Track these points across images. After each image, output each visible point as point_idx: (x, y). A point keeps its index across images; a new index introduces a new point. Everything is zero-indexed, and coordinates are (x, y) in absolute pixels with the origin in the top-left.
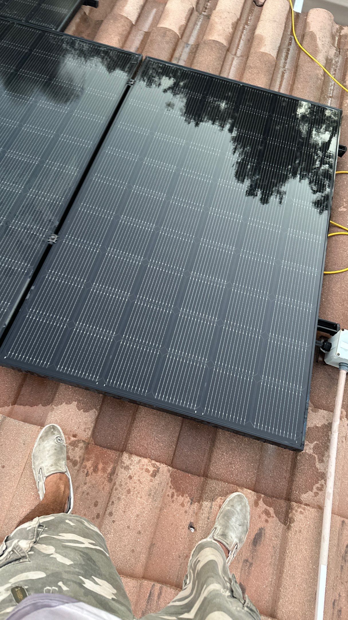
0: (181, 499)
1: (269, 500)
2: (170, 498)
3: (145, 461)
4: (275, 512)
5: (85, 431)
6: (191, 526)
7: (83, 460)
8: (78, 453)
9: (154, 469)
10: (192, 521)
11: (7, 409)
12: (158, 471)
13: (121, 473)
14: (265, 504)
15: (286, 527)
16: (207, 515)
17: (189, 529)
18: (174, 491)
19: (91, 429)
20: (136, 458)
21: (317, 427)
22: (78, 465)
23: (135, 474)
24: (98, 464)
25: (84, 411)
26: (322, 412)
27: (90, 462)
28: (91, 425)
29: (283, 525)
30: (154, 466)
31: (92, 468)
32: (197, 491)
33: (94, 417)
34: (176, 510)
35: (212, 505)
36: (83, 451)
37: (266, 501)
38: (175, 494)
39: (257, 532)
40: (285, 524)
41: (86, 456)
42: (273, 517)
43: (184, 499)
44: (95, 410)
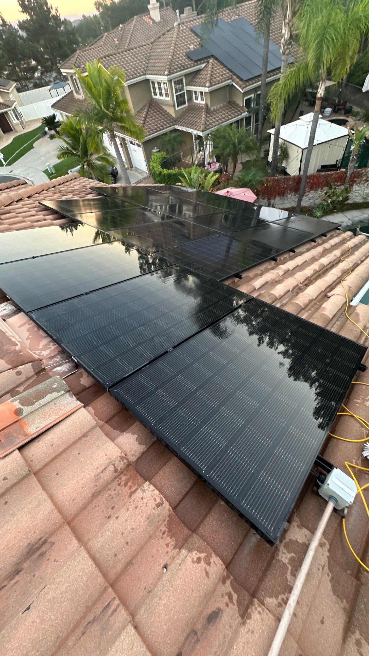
0: (168, 540)
1: (236, 584)
2: (161, 534)
3: (157, 492)
4: (237, 601)
5: (133, 456)
6: (165, 567)
7: (122, 473)
8: (121, 465)
9: (160, 501)
10: (168, 563)
11: (101, 423)
12: (162, 505)
13: (139, 493)
14: (231, 586)
15: (241, 621)
16: (180, 562)
17: (163, 568)
18: (167, 530)
19: (137, 457)
20: (152, 487)
21: (298, 542)
22: (117, 474)
23: (146, 498)
24: (129, 481)
25: (139, 444)
26: (305, 531)
27: (125, 477)
28: (138, 455)
29: (240, 618)
30: (161, 498)
31: (124, 482)
32: (182, 540)
33: (142, 451)
34: (161, 547)
35: (187, 555)
36: (124, 466)
37: (234, 585)
38: (166, 533)
39: (215, 609)
40: (242, 618)
41: (125, 472)
42: (234, 604)
43: (171, 542)
44: (145, 446)
